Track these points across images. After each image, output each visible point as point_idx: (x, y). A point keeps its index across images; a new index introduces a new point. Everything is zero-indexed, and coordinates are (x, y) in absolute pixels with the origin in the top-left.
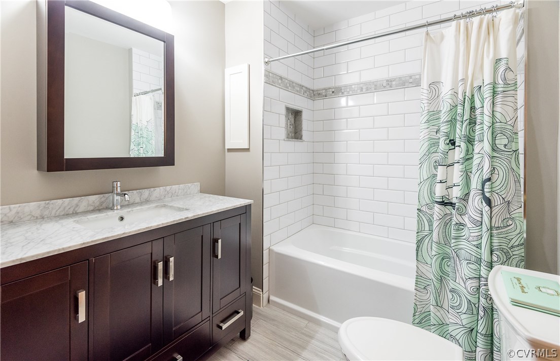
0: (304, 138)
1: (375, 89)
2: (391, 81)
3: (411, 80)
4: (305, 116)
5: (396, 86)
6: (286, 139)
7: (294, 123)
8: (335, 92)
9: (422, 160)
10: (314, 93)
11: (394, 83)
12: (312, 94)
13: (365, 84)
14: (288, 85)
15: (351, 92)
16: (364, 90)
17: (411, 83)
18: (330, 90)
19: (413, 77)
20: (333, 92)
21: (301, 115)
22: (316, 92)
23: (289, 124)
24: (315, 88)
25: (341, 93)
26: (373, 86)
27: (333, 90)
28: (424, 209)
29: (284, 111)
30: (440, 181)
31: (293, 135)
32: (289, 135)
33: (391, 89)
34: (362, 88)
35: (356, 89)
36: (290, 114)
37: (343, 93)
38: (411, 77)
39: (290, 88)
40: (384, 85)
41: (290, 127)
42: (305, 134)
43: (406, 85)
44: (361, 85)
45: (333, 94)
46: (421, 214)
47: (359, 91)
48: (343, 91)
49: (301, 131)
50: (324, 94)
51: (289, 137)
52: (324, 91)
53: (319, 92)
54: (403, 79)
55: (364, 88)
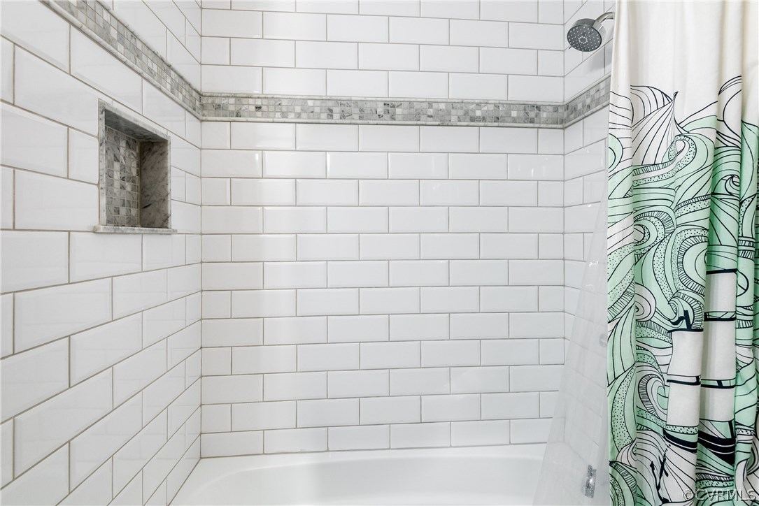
0: (174, 222)
1: (361, 118)
2: (394, 106)
3: (431, 112)
4: (177, 158)
5: (404, 119)
6: (102, 229)
7: (140, 173)
8: (264, 108)
9: (618, 308)
10: (204, 102)
11: (398, 111)
12: (198, 103)
13: (339, 102)
14: (114, 33)
15: (304, 115)
16: (336, 116)
17: (430, 116)
18: (251, 101)
19: (435, 106)
20: (258, 108)
21: (164, 154)
22: (210, 101)
23: (117, 176)
24: (206, 88)
25: (278, 115)
26: (356, 111)
27: (259, 103)
28: (624, 458)
29: (95, 125)
30: (694, 380)
31: (134, 212)
32: (118, 212)
33: (394, 122)
34: (331, 111)
35: (317, 110)
36: (123, 144)
37: (284, 115)
38: (430, 104)
39: (121, 48)
40: (380, 111)
41: (123, 187)
42: (177, 212)
43: (423, 120)
44: (330, 104)
45: (259, 114)
46: (618, 477)
47: (324, 116)
48: (284, 109)
49: (164, 200)
50: (232, 108)
51: (115, 220)
52: (232, 101)
53: (217, 101)
54: (417, 106)
55: (336, 110)
